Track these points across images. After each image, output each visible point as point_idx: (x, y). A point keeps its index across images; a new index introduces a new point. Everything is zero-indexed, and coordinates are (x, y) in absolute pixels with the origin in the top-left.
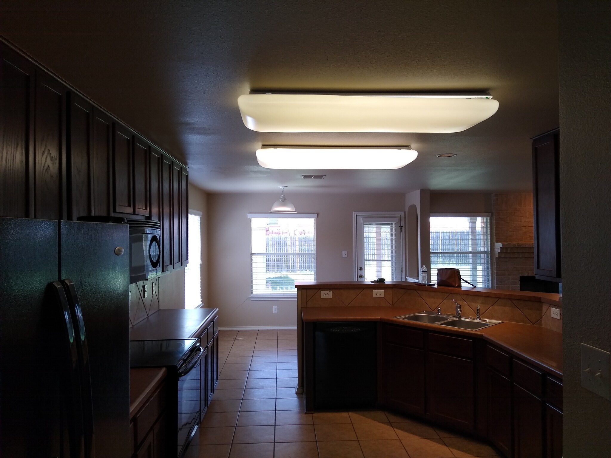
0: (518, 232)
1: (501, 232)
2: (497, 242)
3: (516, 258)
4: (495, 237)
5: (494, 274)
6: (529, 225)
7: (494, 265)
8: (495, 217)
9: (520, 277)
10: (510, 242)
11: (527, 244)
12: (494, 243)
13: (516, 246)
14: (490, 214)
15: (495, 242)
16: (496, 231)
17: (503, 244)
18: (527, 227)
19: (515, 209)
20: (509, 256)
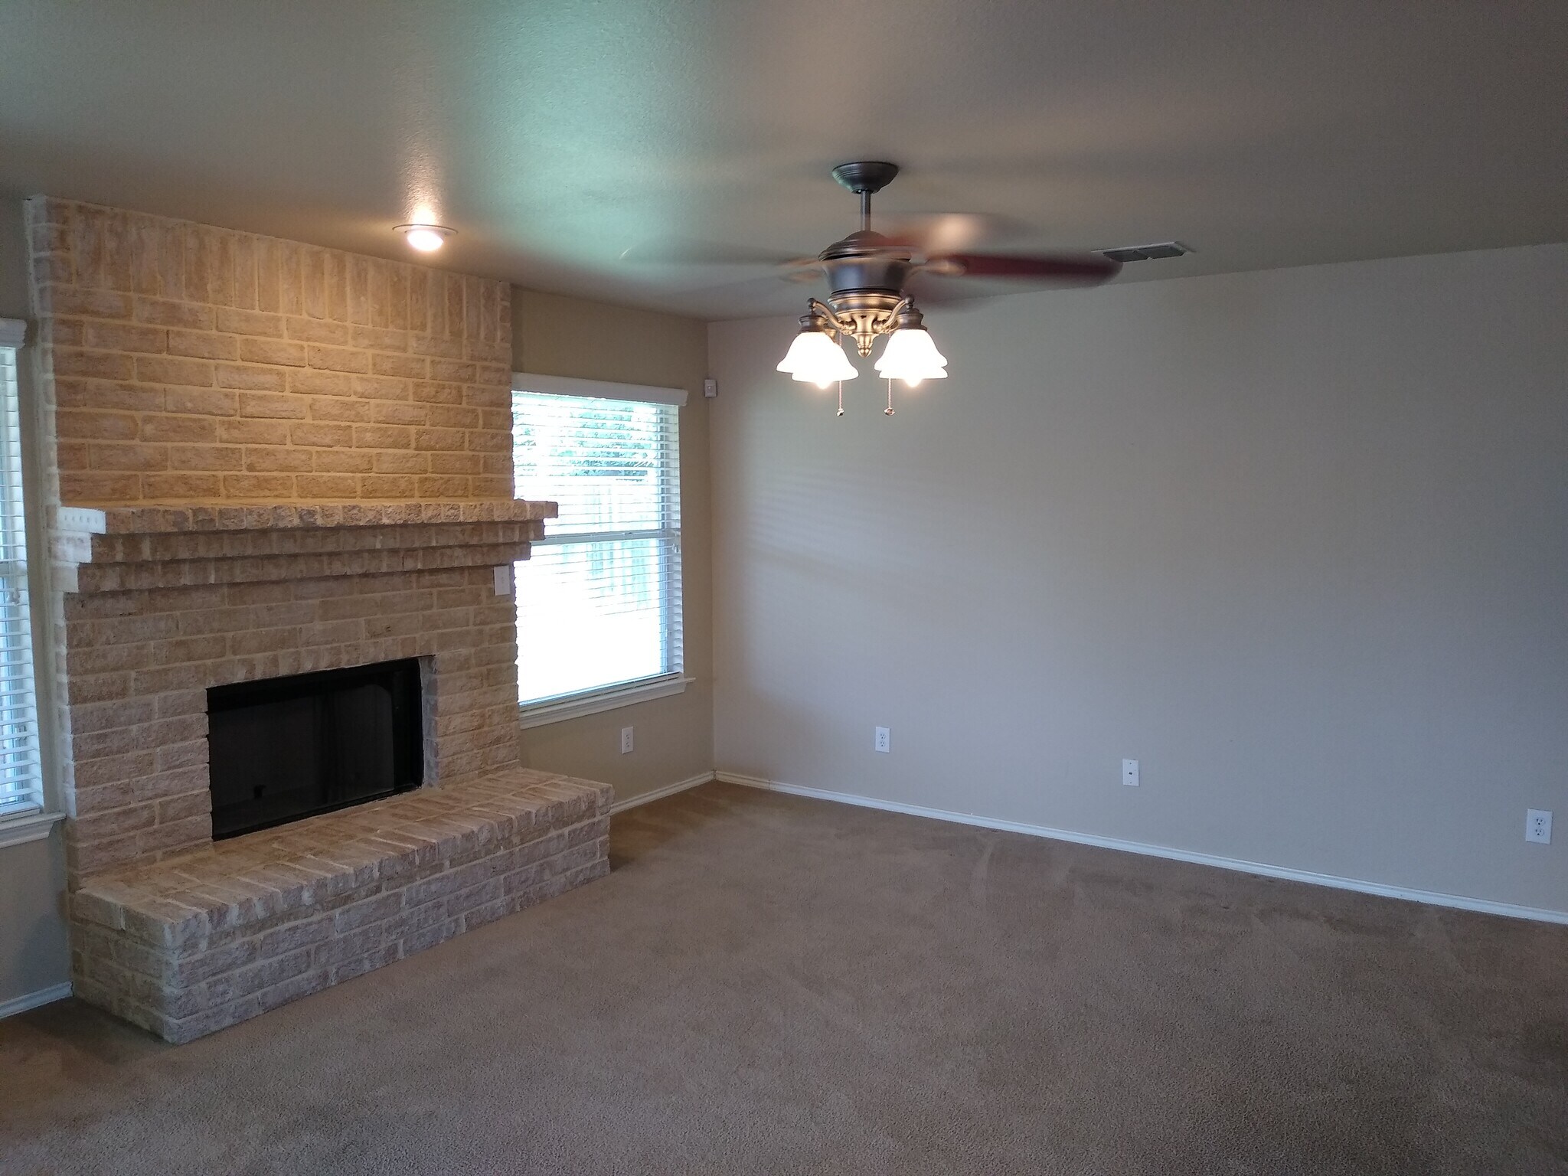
0: (190, 444)
1: (91, 441)
2: (74, 495)
3: (185, 590)
4: (55, 470)
5: (60, 697)
6: (249, 410)
7: (57, 641)
8: (50, 345)
9: (213, 694)
10: (148, 504)
11: (251, 512)
12: (50, 512)
13: (190, 526)
14: (21, 327)
15: (55, 500)
16: (61, 432)
17: (108, 514)
18: (239, 419)
19: (173, 314)
20: (145, 581)
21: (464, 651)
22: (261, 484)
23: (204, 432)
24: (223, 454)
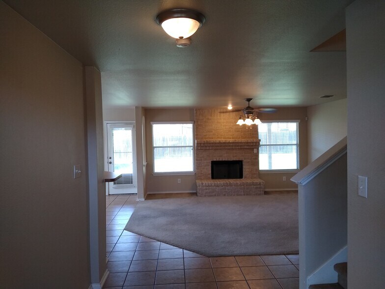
0: (210, 133)
1: (199, 133)
3: (208, 149)
4: (195, 136)
5: (195, 160)
8: (196, 124)
9: (212, 162)
12: (195, 141)
14: (193, 122)
15: (195, 139)
16: (196, 132)
18: (216, 130)
19: (208, 119)
20: (203, 148)
21: (248, 160)
22: (218, 137)
23: (212, 132)
24: (214, 134)
